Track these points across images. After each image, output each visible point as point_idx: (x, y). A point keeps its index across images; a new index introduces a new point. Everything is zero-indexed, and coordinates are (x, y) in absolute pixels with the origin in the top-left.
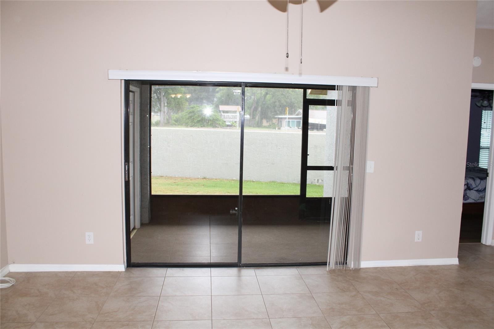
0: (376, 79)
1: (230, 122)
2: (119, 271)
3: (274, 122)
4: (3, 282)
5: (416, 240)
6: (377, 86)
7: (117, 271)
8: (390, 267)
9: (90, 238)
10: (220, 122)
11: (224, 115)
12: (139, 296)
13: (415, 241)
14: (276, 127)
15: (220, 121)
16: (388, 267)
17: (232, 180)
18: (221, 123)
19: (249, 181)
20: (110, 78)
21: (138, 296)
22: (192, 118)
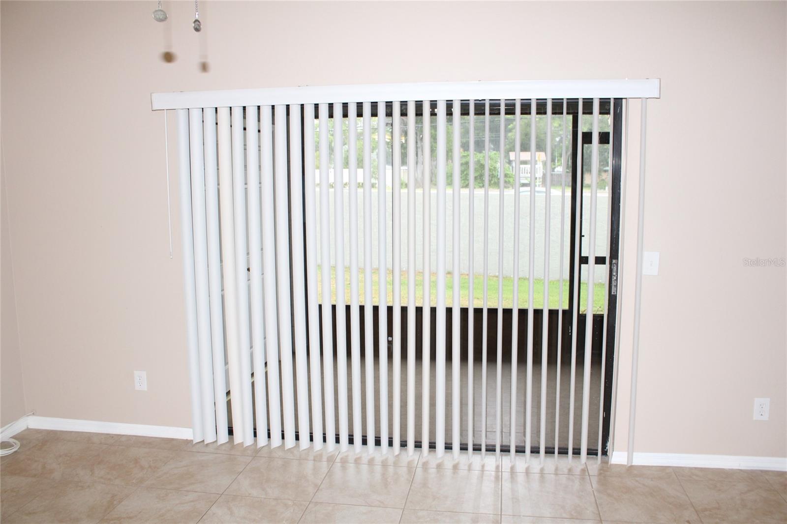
0: (657, 82)
1: (526, 178)
2: (187, 440)
3: (604, 178)
4: (5, 445)
5: (756, 417)
6: (659, 97)
7: (185, 439)
8: (696, 468)
9: (141, 381)
10: (510, 179)
11: (525, 168)
12: (188, 491)
13: (754, 419)
14: (605, 186)
15: (510, 177)
16: (691, 469)
17: (494, 277)
18: (511, 181)
19: (522, 278)
20: (154, 108)
21: (185, 491)
22: (465, 173)
